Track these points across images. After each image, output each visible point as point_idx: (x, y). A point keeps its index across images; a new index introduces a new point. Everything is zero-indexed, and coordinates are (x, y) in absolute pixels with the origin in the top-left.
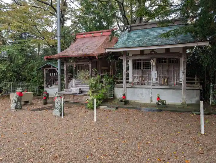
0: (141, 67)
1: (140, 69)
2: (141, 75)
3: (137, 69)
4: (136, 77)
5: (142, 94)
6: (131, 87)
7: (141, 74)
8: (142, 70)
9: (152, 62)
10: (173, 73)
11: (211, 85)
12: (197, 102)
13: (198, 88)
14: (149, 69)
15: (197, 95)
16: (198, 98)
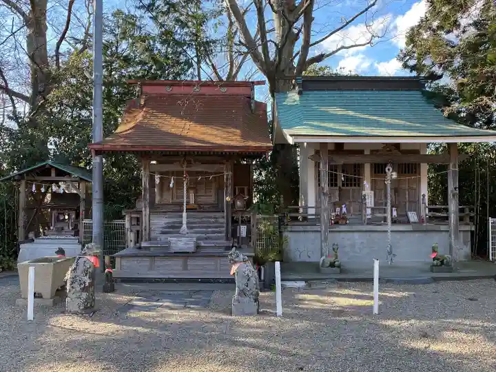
0: (336, 180)
1: (336, 185)
2: (338, 199)
8: (340, 188)
9: (391, 170)
10: (407, 196)
11: (491, 220)
12: (466, 257)
13: (468, 228)
14: (355, 186)
15: (465, 243)
16: (467, 249)
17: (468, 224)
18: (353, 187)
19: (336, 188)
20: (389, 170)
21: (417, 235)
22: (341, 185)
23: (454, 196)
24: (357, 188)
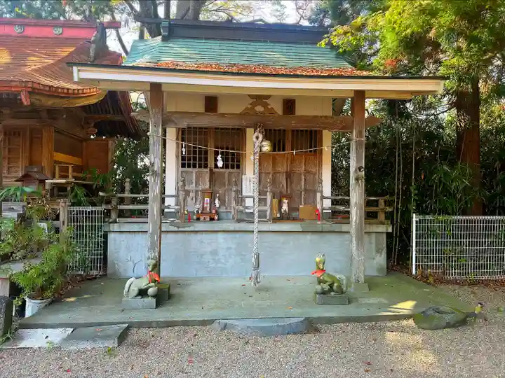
0: (206, 159)
1: (206, 166)
2: (208, 186)
3: (194, 166)
4: (192, 195)
5: (214, 253)
6: (176, 229)
7: (208, 183)
8: (211, 170)
9: (260, 139)
10: (303, 183)
11: (415, 218)
12: (379, 270)
13: (382, 229)
14: (233, 168)
15: (378, 251)
16: (381, 259)
17: (384, 224)
18: (231, 170)
19: (205, 170)
20: (257, 138)
21: (309, 237)
22: (213, 166)
23: (357, 179)
24: (235, 170)
